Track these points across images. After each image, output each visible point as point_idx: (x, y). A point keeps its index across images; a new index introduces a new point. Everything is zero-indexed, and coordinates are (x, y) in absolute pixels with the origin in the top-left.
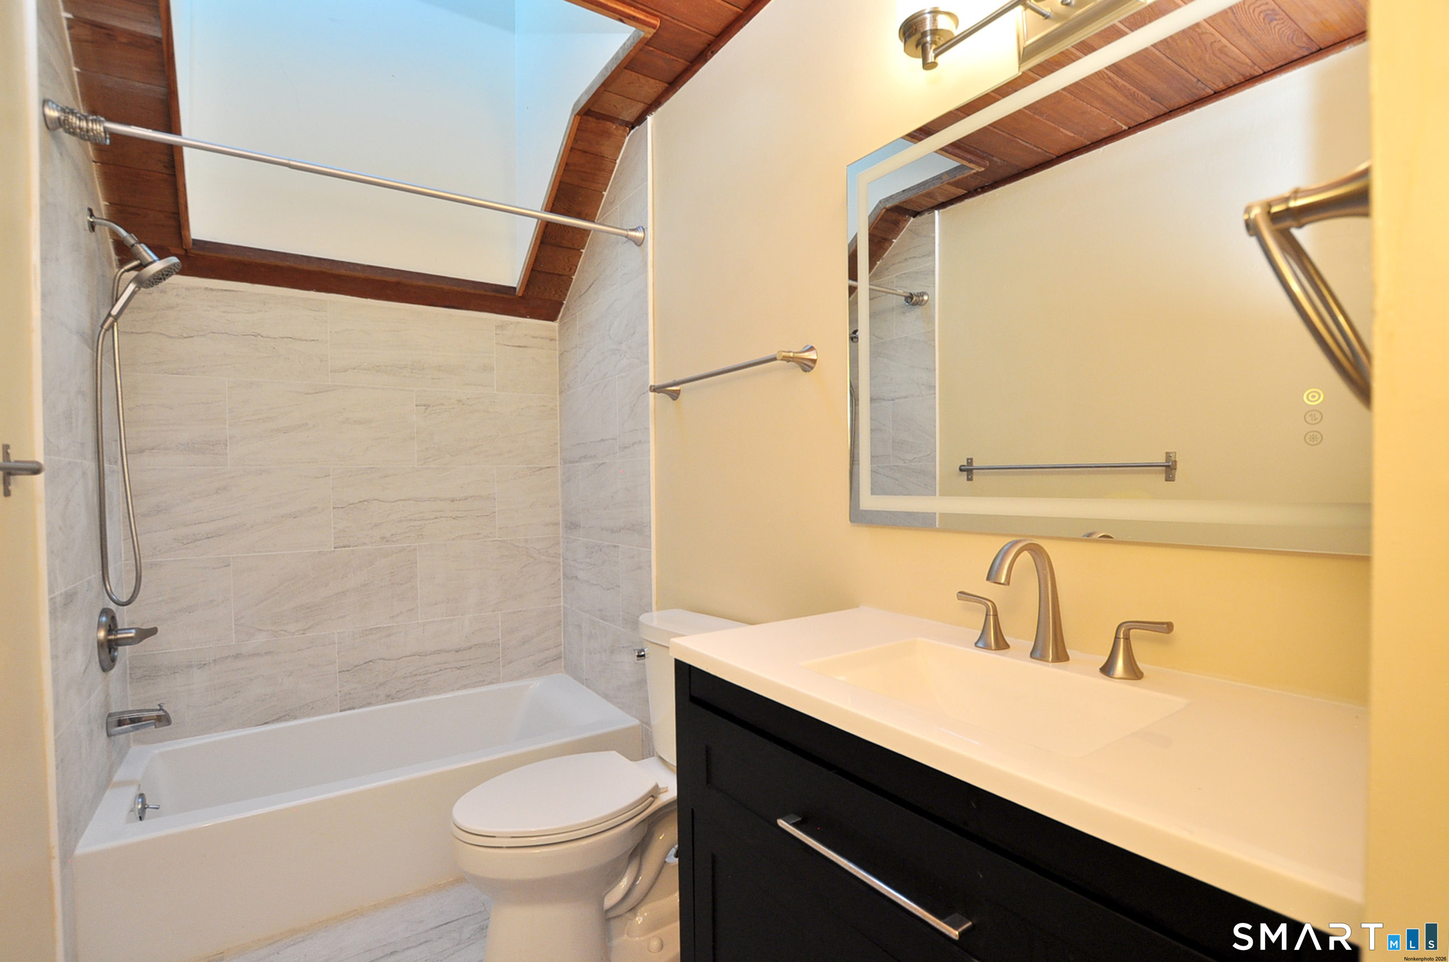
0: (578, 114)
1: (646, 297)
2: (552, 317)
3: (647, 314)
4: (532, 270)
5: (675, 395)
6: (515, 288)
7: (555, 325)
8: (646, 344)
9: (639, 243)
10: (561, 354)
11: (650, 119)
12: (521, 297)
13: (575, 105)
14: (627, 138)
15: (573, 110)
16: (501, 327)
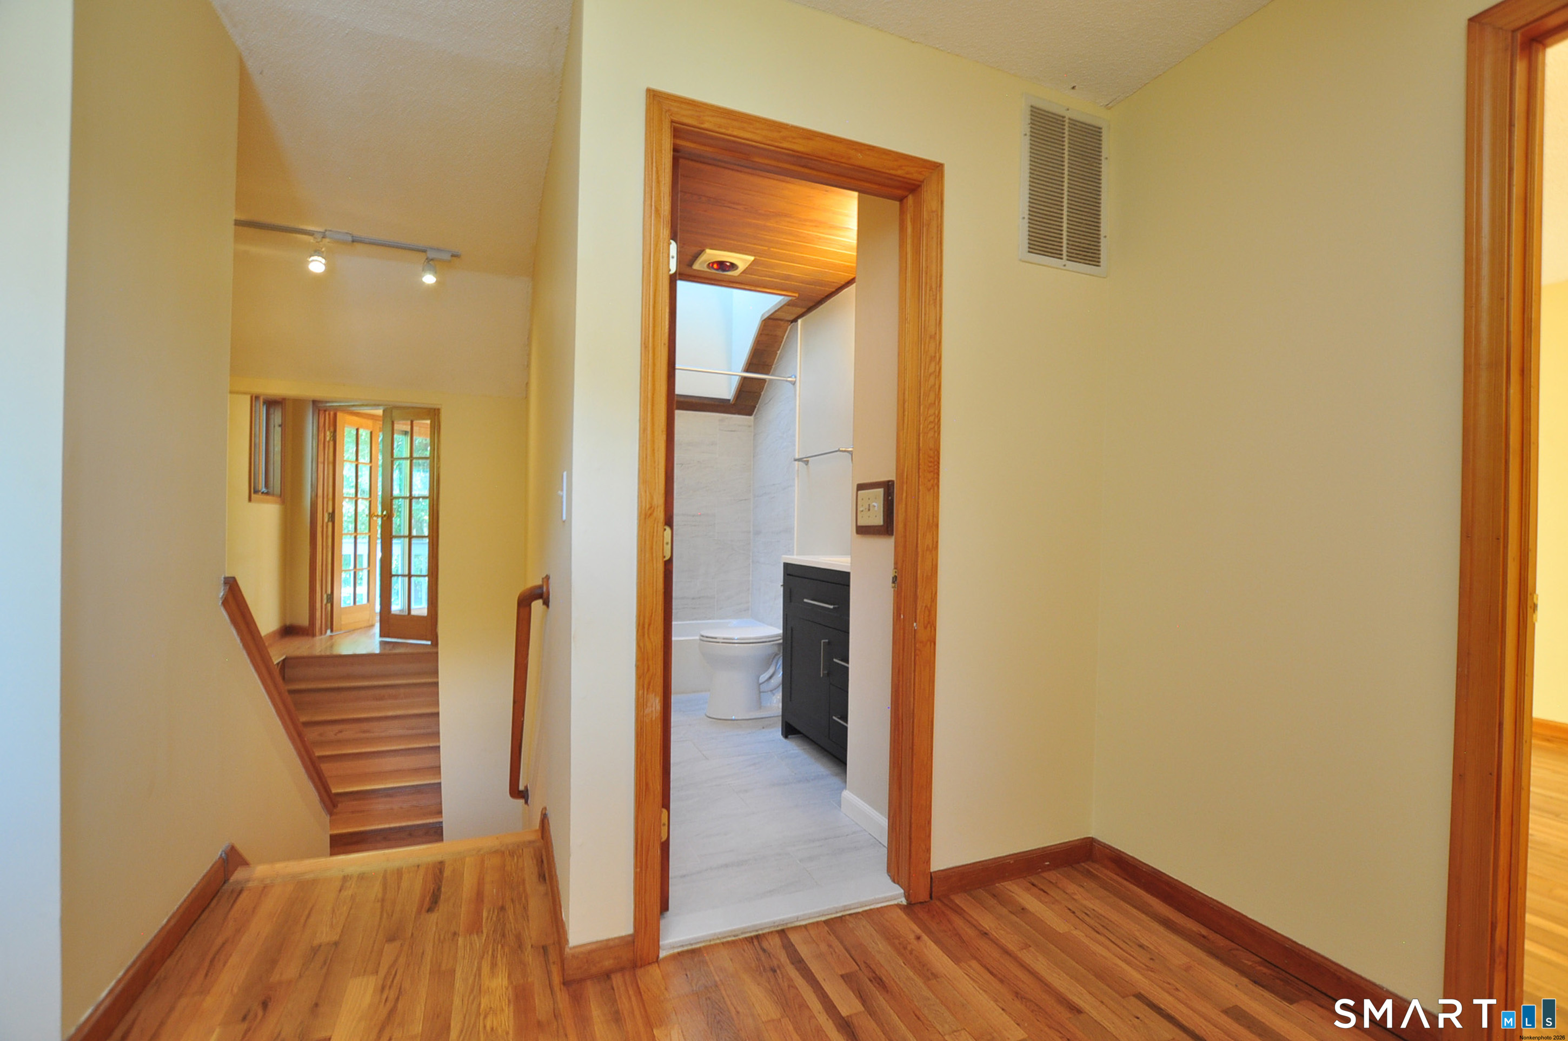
0: (764, 320)
1: (795, 412)
2: (750, 414)
3: (795, 420)
4: (740, 391)
5: (807, 463)
6: (729, 400)
7: (752, 418)
8: (794, 436)
9: (794, 383)
10: (754, 435)
11: (800, 321)
12: (734, 404)
13: (763, 315)
14: (789, 327)
15: (761, 318)
16: (722, 420)
